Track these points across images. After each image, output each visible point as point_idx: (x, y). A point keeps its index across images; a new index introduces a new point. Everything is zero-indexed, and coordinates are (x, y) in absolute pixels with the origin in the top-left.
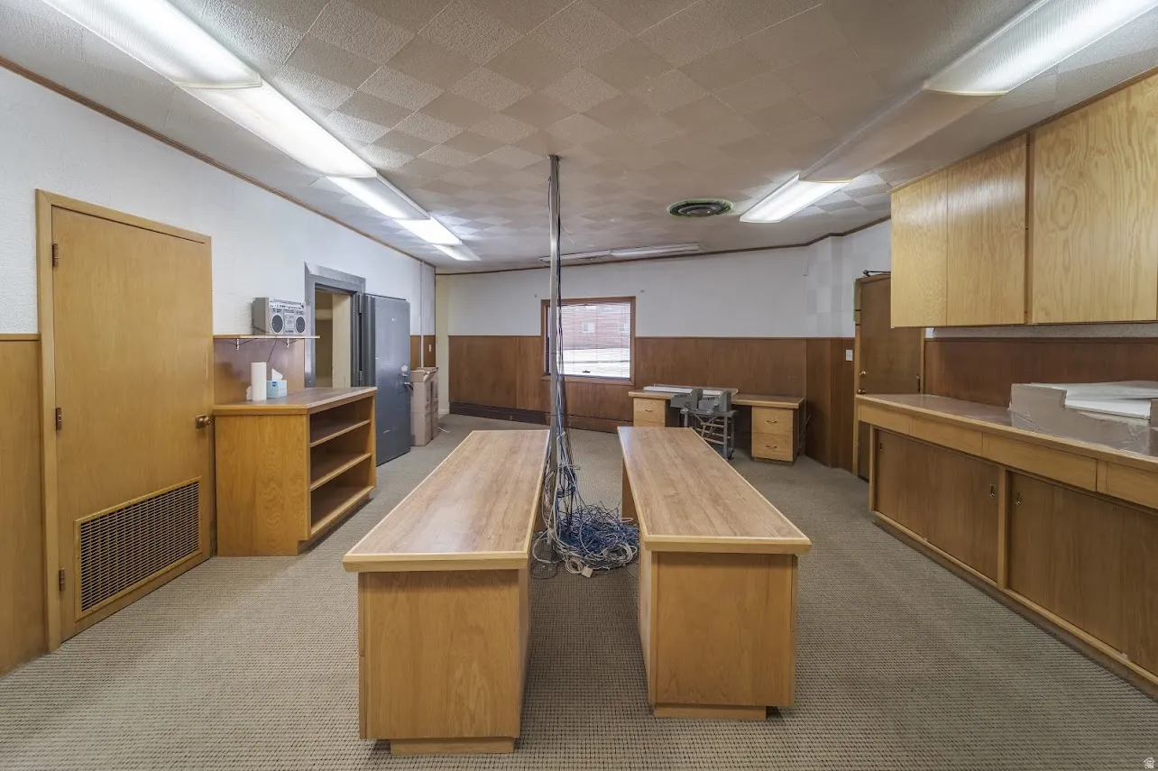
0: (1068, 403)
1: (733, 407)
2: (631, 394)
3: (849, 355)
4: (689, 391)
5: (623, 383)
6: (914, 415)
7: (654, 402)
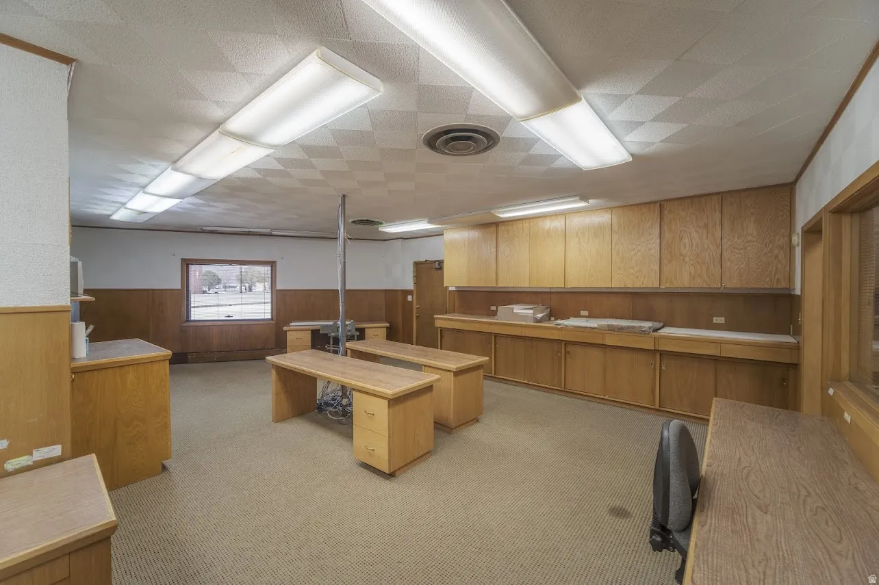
0: (514, 311)
1: (357, 329)
2: (285, 328)
3: (410, 298)
4: (331, 323)
5: (265, 322)
6: (463, 321)
7: (303, 333)
